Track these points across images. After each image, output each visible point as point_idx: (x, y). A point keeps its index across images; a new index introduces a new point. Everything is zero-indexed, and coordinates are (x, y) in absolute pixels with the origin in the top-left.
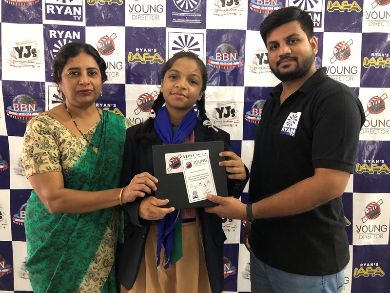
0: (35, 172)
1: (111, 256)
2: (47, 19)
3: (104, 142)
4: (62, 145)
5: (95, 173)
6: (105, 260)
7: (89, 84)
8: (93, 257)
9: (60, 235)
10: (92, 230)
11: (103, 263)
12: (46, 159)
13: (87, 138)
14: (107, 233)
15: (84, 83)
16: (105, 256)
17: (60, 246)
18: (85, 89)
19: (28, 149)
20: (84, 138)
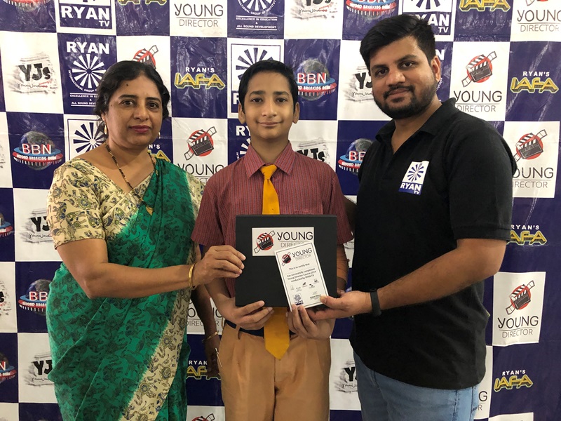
0: (69, 238)
1: (173, 363)
2: (62, 25)
3: (162, 200)
4: (104, 203)
6: (165, 368)
8: (147, 363)
9: (99, 329)
11: (162, 372)
12: (84, 221)
13: (139, 195)
14: (167, 328)
16: (166, 362)
18: (141, 124)
19: (58, 206)
20: (136, 195)
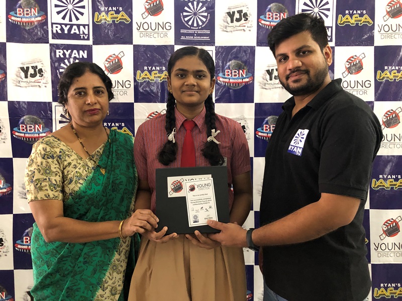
0: (33, 198)
2: (53, 38)
3: (112, 162)
5: (103, 195)
7: (96, 103)
10: (99, 255)
12: (45, 186)
13: (94, 159)
15: (91, 102)
17: (66, 273)
18: (92, 108)
19: (30, 173)
